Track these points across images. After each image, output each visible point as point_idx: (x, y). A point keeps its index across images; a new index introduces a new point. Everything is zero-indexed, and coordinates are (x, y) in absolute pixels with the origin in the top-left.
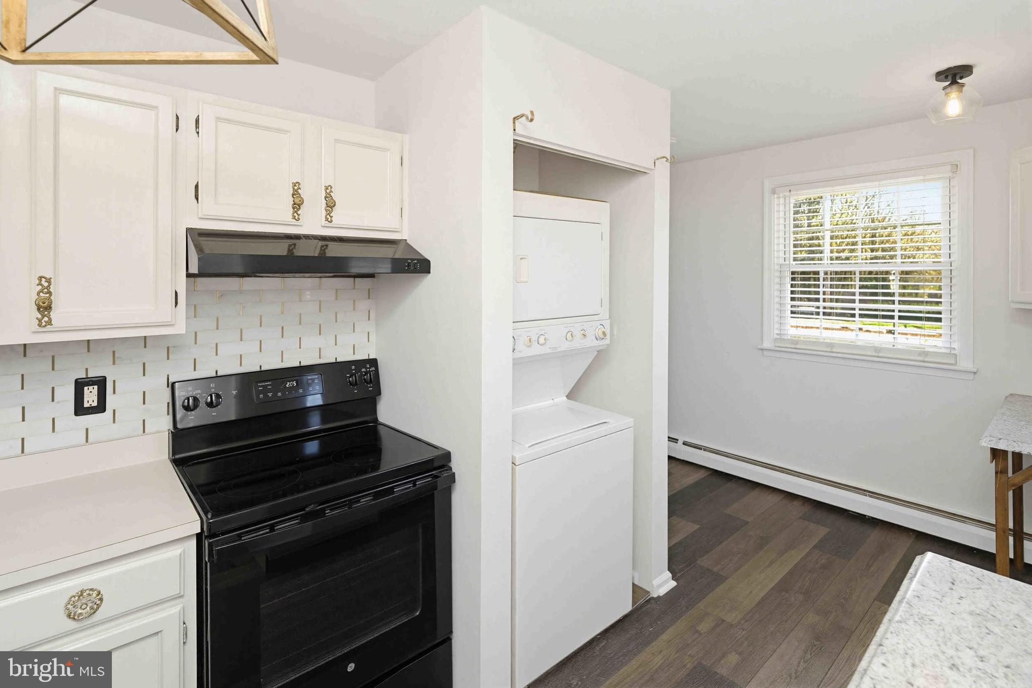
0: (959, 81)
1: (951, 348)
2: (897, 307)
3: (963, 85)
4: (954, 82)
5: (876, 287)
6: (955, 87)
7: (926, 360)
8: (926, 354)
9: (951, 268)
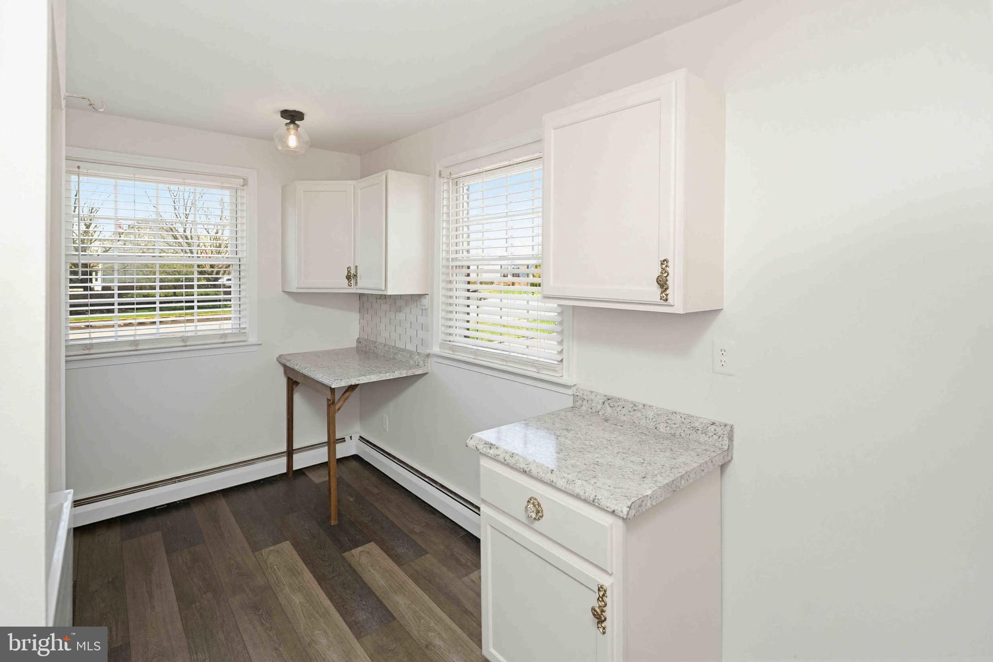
0: (296, 122)
1: (240, 328)
2: (195, 297)
3: (298, 126)
4: (293, 122)
5: (178, 280)
6: (292, 126)
7: (226, 341)
8: (224, 336)
9: (240, 263)
